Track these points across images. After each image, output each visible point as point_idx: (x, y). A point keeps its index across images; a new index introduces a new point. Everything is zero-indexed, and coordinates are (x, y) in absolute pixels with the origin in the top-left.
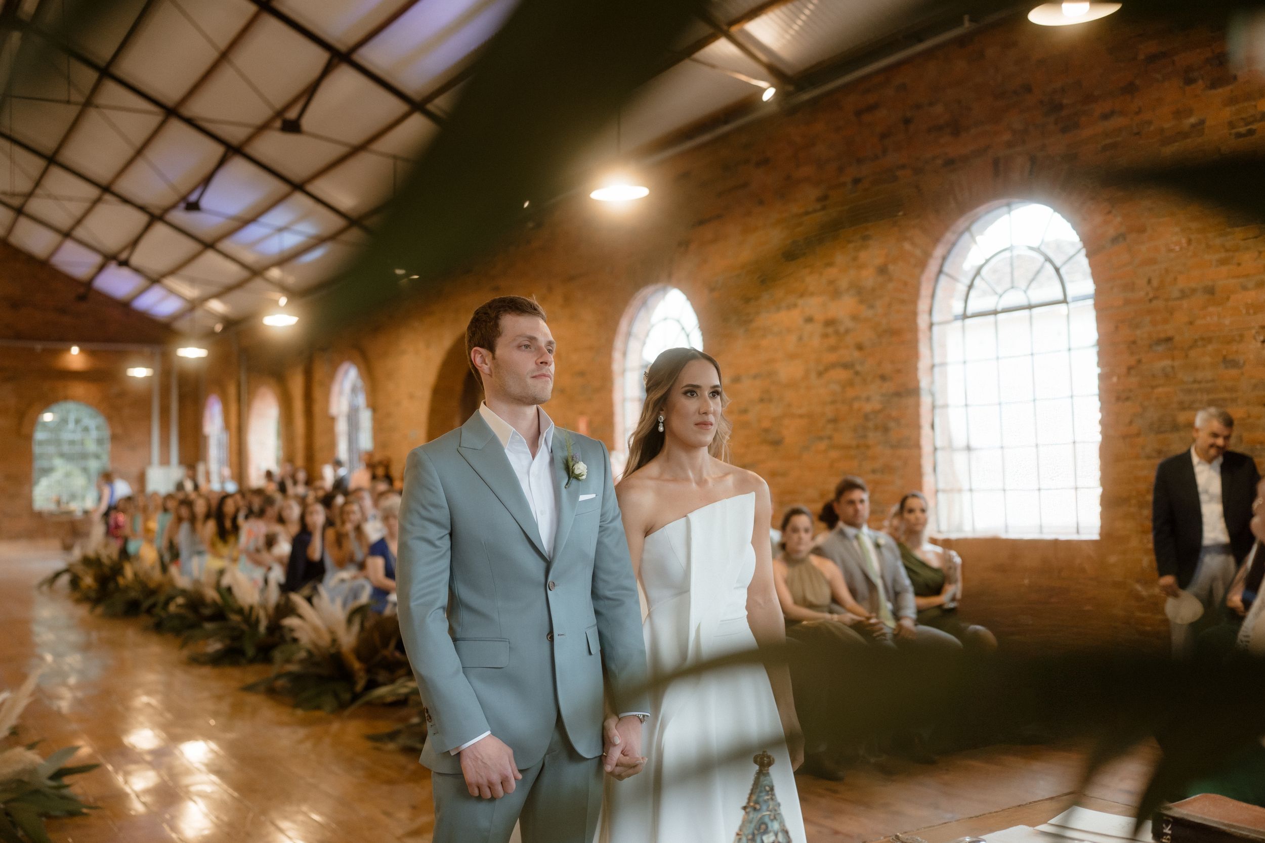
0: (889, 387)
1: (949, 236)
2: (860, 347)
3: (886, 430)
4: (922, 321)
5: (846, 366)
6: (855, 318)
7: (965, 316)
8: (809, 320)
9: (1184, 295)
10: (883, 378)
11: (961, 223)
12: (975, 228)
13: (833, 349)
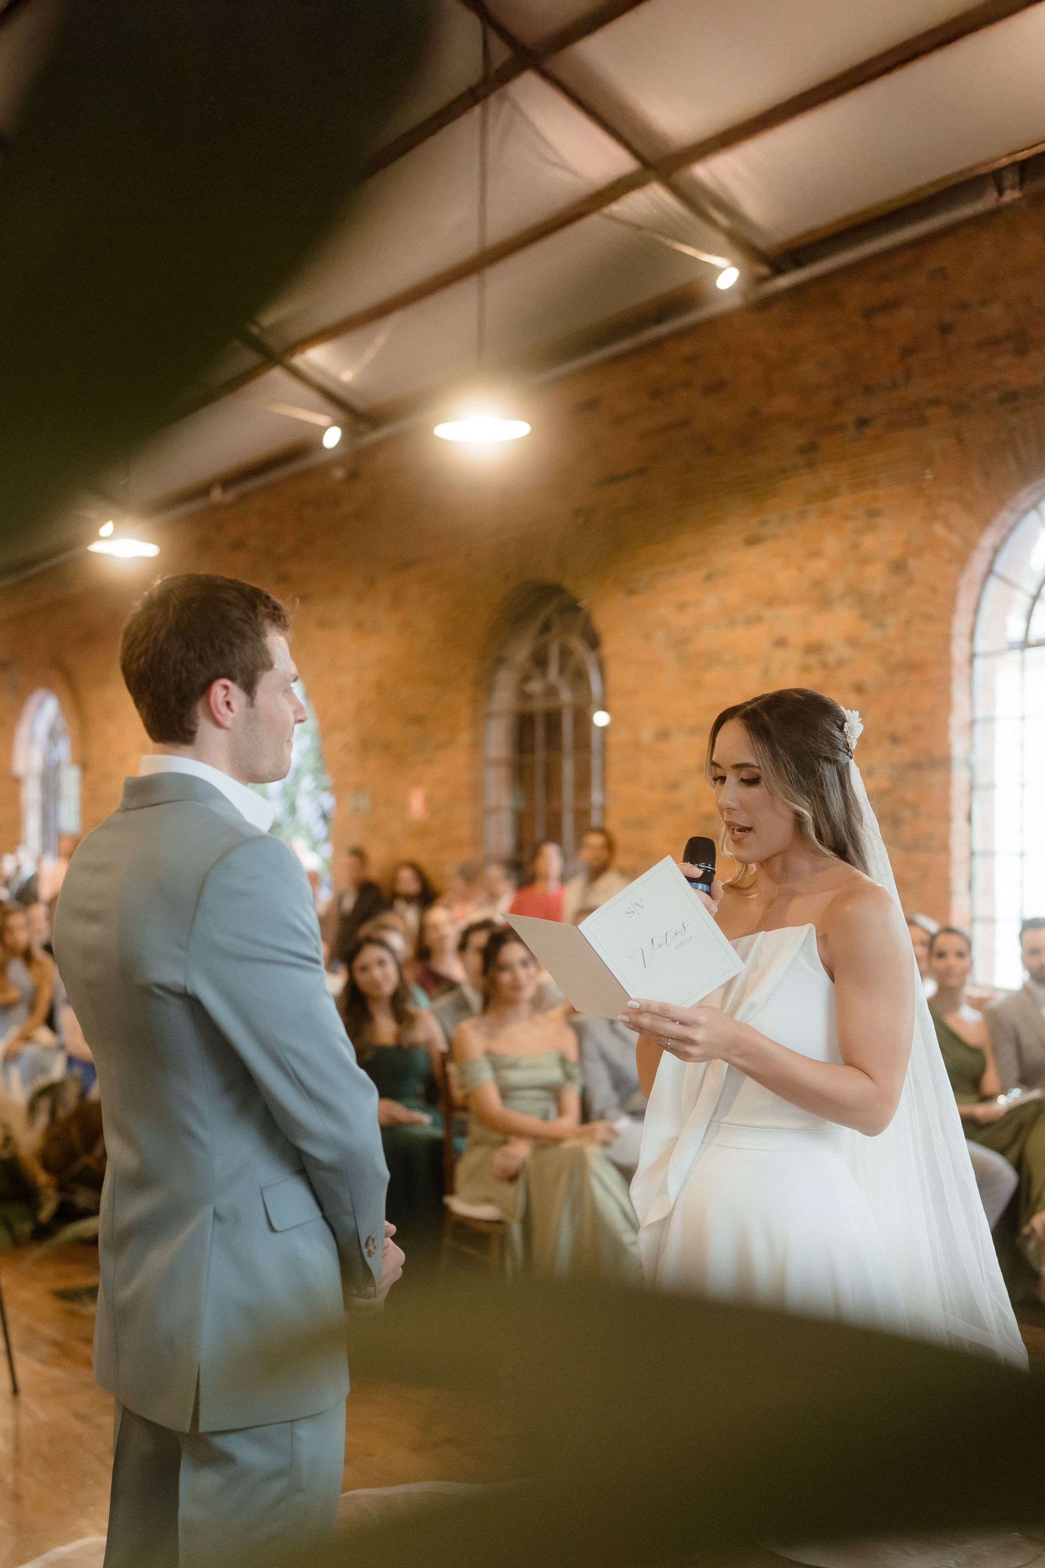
0: (903, 754)
1: (1006, 517)
4: (959, 650)
7: (1025, 644)
10: (895, 739)
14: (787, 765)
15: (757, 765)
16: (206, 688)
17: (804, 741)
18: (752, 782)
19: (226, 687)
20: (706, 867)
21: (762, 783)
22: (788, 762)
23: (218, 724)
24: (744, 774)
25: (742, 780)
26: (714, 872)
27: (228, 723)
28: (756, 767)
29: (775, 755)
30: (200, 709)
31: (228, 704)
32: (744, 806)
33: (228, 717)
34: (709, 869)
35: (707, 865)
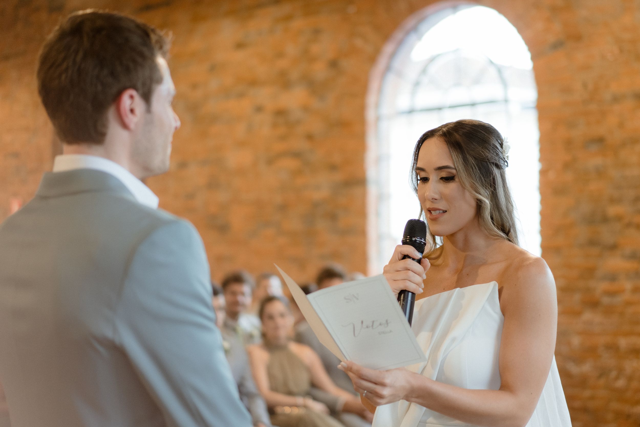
0: (338, 177)
1: (399, 35)
2: (310, 137)
3: (333, 217)
4: (371, 115)
5: (297, 155)
6: (306, 109)
7: (411, 111)
8: (259, 109)
9: (616, 99)
10: (333, 167)
11: (410, 22)
12: (423, 27)
13: (283, 138)
14: (474, 168)
15: (453, 167)
16: (117, 97)
17: (482, 152)
18: (448, 179)
19: (132, 97)
20: (421, 240)
21: (457, 179)
22: (474, 165)
23: (125, 126)
24: (444, 174)
25: (442, 178)
26: (425, 244)
27: (132, 126)
28: (453, 168)
29: (465, 160)
30: (111, 114)
31: (132, 111)
32: (443, 197)
33: (132, 120)
34: (422, 242)
35: (421, 239)
